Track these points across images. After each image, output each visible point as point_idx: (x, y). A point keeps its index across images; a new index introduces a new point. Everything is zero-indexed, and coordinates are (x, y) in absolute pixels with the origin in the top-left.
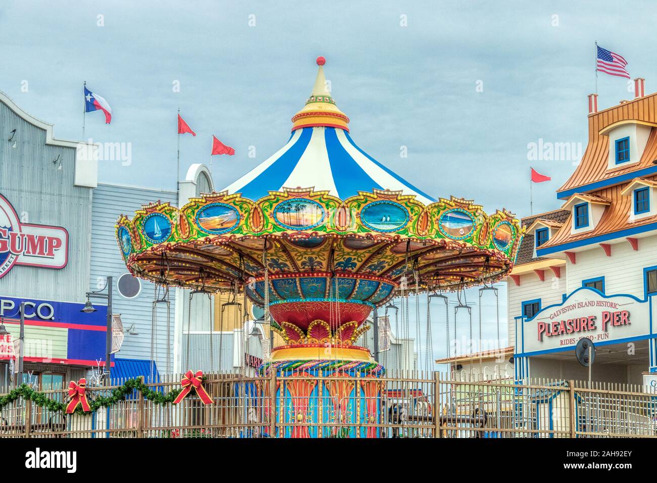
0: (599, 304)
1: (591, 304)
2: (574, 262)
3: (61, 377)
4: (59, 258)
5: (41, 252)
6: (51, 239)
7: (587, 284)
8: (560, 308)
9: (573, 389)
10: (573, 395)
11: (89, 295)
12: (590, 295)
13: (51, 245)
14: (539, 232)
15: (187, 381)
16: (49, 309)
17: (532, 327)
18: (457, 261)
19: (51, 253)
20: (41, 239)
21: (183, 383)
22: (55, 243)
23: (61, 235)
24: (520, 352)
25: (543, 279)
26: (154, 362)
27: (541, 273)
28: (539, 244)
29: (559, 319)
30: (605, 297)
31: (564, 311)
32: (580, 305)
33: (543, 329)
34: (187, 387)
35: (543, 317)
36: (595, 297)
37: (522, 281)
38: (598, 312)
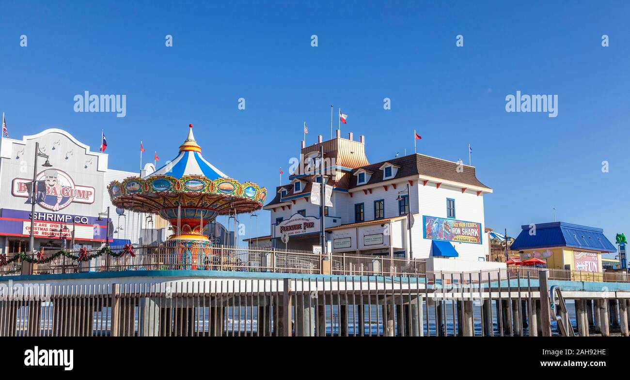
0: (303, 219)
1: (300, 219)
2: (295, 203)
3: (91, 246)
4: (91, 199)
5: (84, 197)
6: (88, 192)
7: (299, 212)
8: (288, 221)
9: (275, 252)
10: (274, 254)
11: (99, 214)
12: (300, 216)
13: (88, 194)
14: (282, 192)
15: (125, 248)
16: (86, 220)
17: (278, 228)
18: (243, 205)
19: (87, 197)
20: (84, 192)
21: (124, 249)
22: (89, 193)
23: (92, 190)
24: (274, 237)
25: (284, 210)
26: (130, 240)
27: (283, 208)
28: (282, 197)
29: (287, 225)
30: (305, 216)
31: (290, 222)
32: (296, 220)
33: (283, 229)
34: (126, 251)
35: (283, 224)
36: (302, 217)
37: (277, 210)
38: (302, 222)
